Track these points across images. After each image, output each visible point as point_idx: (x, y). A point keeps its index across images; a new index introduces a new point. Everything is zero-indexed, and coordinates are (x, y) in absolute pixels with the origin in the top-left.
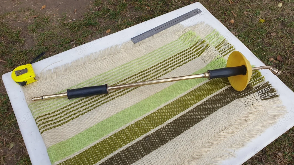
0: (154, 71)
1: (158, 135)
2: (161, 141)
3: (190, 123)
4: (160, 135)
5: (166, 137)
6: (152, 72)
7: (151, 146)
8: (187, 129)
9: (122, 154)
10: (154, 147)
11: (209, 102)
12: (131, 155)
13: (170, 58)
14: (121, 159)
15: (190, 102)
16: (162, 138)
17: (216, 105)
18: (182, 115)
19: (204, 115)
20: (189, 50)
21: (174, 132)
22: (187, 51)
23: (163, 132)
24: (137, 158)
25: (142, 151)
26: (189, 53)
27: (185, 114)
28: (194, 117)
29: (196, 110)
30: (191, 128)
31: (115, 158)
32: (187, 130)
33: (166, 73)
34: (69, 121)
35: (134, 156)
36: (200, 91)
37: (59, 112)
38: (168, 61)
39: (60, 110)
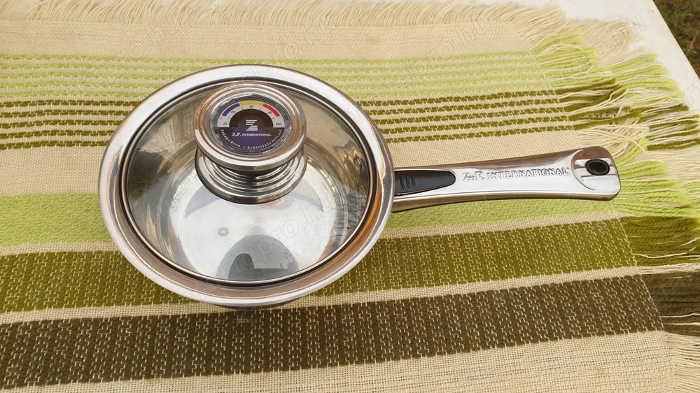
1: (286, 325)
2: (285, 353)
3: (429, 339)
4: (295, 329)
5: (313, 346)
7: (238, 352)
8: (406, 357)
9: (125, 327)
10: (248, 359)
11: (540, 296)
12: (152, 346)
13: (470, 98)
14: (113, 342)
15: (468, 268)
16: (294, 344)
17: (563, 318)
18: (414, 300)
19: (500, 335)
20: (551, 97)
21: (350, 344)
22: (544, 97)
23: (313, 324)
24: (168, 368)
25: (200, 354)
26: (548, 106)
27: (424, 299)
28: (454, 325)
29: (475, 304)
30: (424, 360)
31: (94, 332)
32: (404, 358)
33: (430, 138)
34: (36, 144)
35: (159, 357)
36: (526, 243)
37: (29, 109)
38: (461, 103)
39: (33, 104)
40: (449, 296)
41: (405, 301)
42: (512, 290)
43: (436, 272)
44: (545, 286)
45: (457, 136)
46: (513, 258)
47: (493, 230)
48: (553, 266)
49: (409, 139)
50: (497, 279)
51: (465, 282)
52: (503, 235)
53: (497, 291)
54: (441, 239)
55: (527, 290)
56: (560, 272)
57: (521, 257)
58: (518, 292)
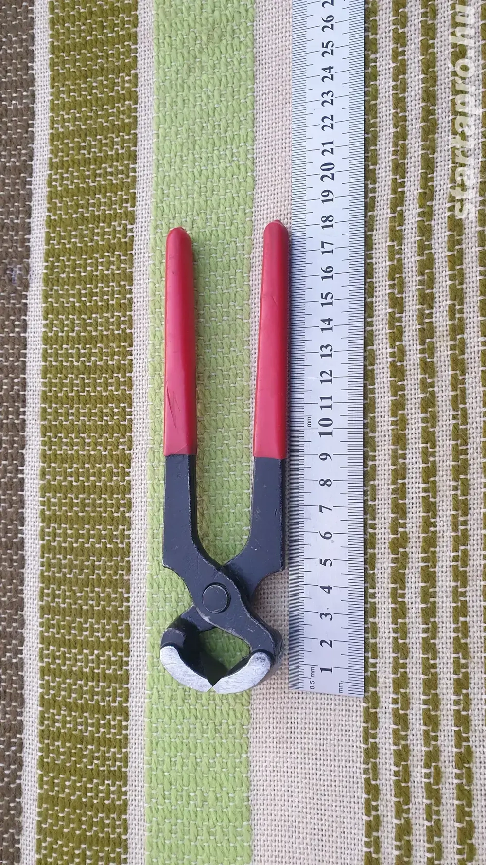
40: (22, 624)
41: (21, 545)
42: (21, 746)
43: (63, 612)
44: (19, 810)
46: (74, 771)
47: (133, 750)
48: (51, 843)
50: (42, 723)
51: (42, 660)
52: (120, 767)
53: (21, 714)
54: (121, 639)
55: (15, 770)
56: (38, 851)
57: (74, 788)
58: (15, 752)
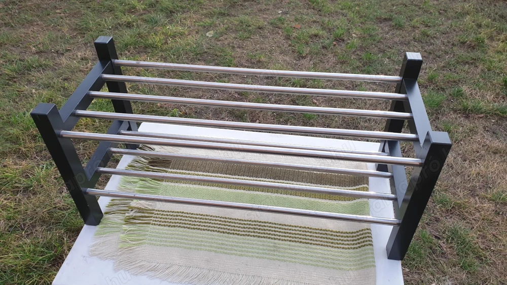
0: (215, 226)
6: (218, 226)
13: (184, 227)
18: (233, 175)
22: (156, 223)
27: (230, 174)
29: (218, 171)
33: (207, 216)
40: (223, 174)
42: (206, 172)
44: (197, 171)
45: (197, 215)
49: (214, 217)
